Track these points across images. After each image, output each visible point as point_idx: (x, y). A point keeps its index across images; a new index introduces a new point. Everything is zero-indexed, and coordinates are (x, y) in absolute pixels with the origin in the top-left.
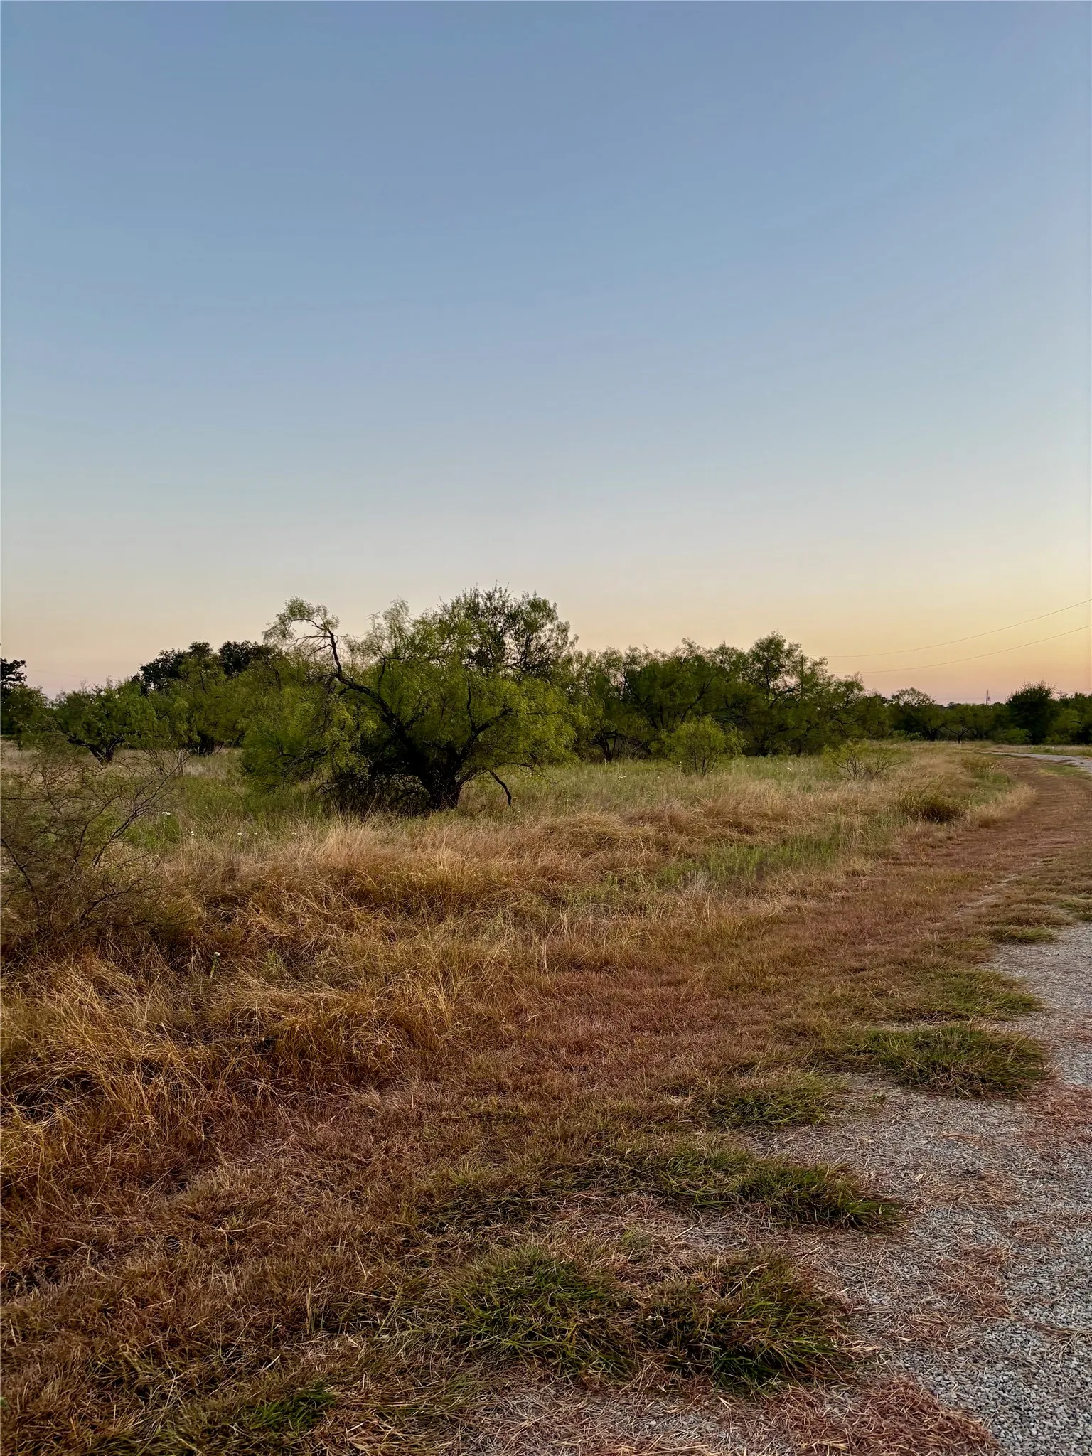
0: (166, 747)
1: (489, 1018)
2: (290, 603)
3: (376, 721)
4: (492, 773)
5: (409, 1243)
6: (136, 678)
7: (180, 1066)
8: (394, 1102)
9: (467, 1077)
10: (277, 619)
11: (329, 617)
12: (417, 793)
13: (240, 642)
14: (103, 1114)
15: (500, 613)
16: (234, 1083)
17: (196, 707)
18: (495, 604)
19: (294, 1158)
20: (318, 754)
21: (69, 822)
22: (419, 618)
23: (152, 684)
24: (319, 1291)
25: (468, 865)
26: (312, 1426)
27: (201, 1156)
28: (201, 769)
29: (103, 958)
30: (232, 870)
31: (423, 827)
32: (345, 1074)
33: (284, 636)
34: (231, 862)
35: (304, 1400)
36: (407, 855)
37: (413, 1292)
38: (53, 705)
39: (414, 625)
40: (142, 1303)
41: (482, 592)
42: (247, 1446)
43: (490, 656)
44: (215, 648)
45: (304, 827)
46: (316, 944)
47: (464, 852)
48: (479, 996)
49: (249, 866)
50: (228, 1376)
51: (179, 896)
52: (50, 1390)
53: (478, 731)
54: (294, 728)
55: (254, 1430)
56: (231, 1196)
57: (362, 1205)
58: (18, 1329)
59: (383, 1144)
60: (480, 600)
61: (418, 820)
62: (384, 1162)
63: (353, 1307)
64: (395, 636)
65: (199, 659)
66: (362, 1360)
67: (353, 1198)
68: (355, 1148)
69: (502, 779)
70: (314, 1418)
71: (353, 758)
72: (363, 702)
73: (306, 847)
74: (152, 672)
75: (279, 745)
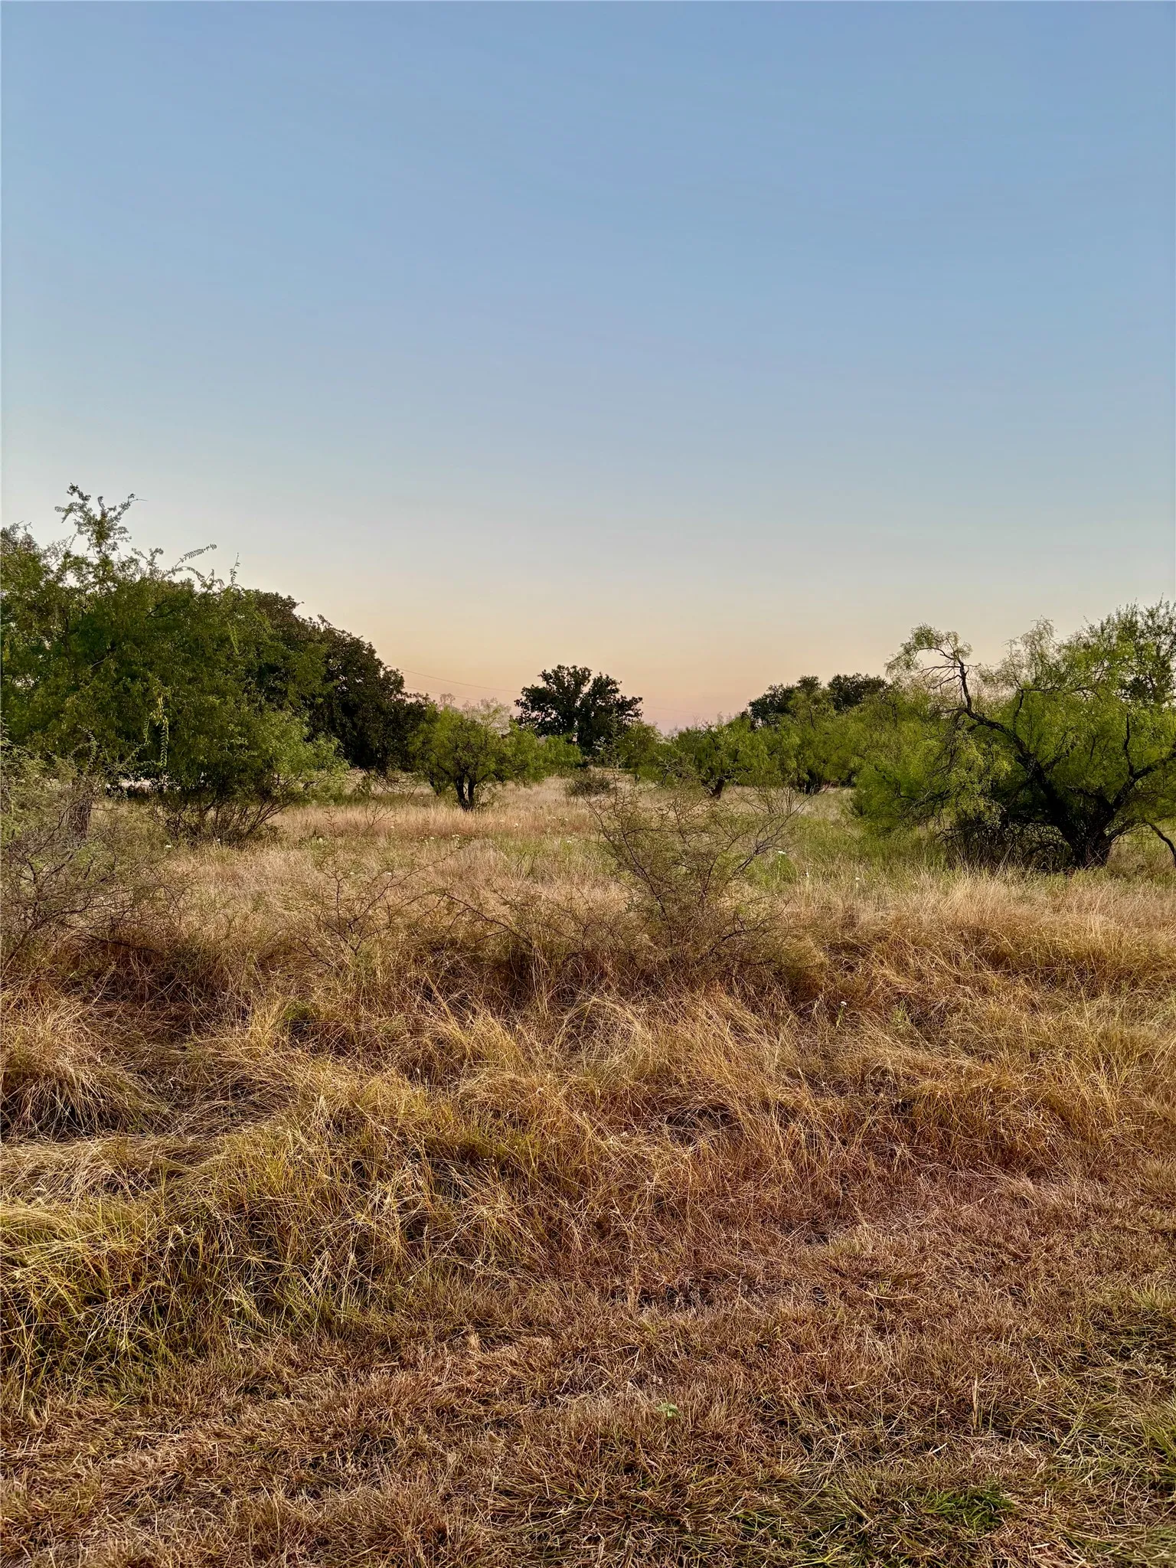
0: (775, 784)
1: (1165, 1119)
2: (916, 631)
3: (1010, 763)
4: (1154, 828)
5: (1084, 1362)
6: (744, 714)
7: (816, 1116)
8: (1053, 1196)
9: (1143, 1185)
10: (902, 649)
11: (960, 644)
12: (1055, 846)
13: (850, 675)
14: (743, 1150)
15: (1165, 632)
16: (869, 1142)
17: (806, 744)
18: (1159, 622)
19: (939, 1234)
20: (941, 797)
21: (697, 856)
22: (1066, 642)
23: (760, 721)
24: (985, 1387)
25: (1126, 935)
26: (990, 1530)
27: (839, 1212)
28: (808, 808)
29: (730, 992)
30: (852, 917)
31: (1066, 885)
32: (990, 1154)
33: (908, 667)
34: (851, 908)
35: (980, 1499)
36: (1047, 917)
37: (1098, 1417)
38: (667, 740)
39: (1059, 651)
40: (798, 1349)
41: (1141, 609)
42: (919, 1530)
43: (1149, 686)
44: (824, 682)
45: (925, 876)
46: (947, 1006)
47: (1120, 920)
48: (1150, 1090)
49: (868, 915)
50: (893, 1450)
51: (800, 939)
52: (718, 1411)
53: (1137, 776)
54: (915, 767)
55: (928, 1515)
56: (874, 1260)
57: (1025, 1305)
58: (682, 1344)
59: (1043, 1240)
60: (1139, 618)
61: (1059, 879)
62: (1047, 1261)
63: (1026, 1415)
64: (1036, 664)
65: (808, 695)
66: (1041, 1475)
67: (1013, 1294)
68: (1009, 1238)
69: (1166, 834)
70: (991, 1522)
71: (982, 803)
72: (996, 740)
73: (931, 898)
74: (761, 708)
75: (896, 786)
